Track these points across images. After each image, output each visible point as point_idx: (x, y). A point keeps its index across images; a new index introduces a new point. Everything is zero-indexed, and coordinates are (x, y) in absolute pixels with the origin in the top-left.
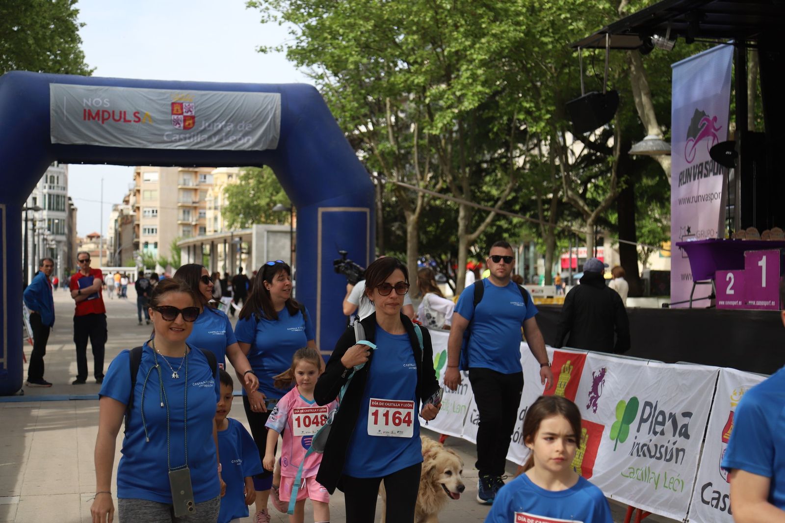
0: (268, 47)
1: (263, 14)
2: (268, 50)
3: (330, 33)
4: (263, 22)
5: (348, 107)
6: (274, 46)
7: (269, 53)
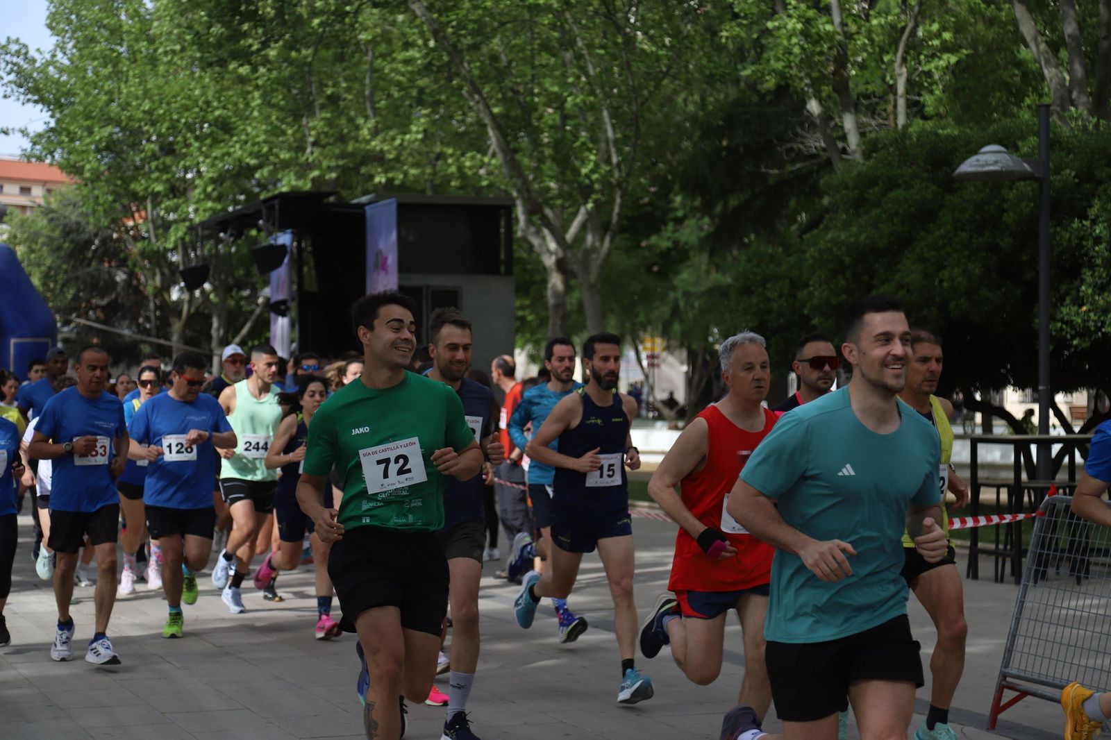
0: (10, 127)
1: (4, 88)
2: (10, 132)
3: (68, 136)
4: (5, 97)
5: (101, 201)
6: (17, 127)
7: (11, 135)
